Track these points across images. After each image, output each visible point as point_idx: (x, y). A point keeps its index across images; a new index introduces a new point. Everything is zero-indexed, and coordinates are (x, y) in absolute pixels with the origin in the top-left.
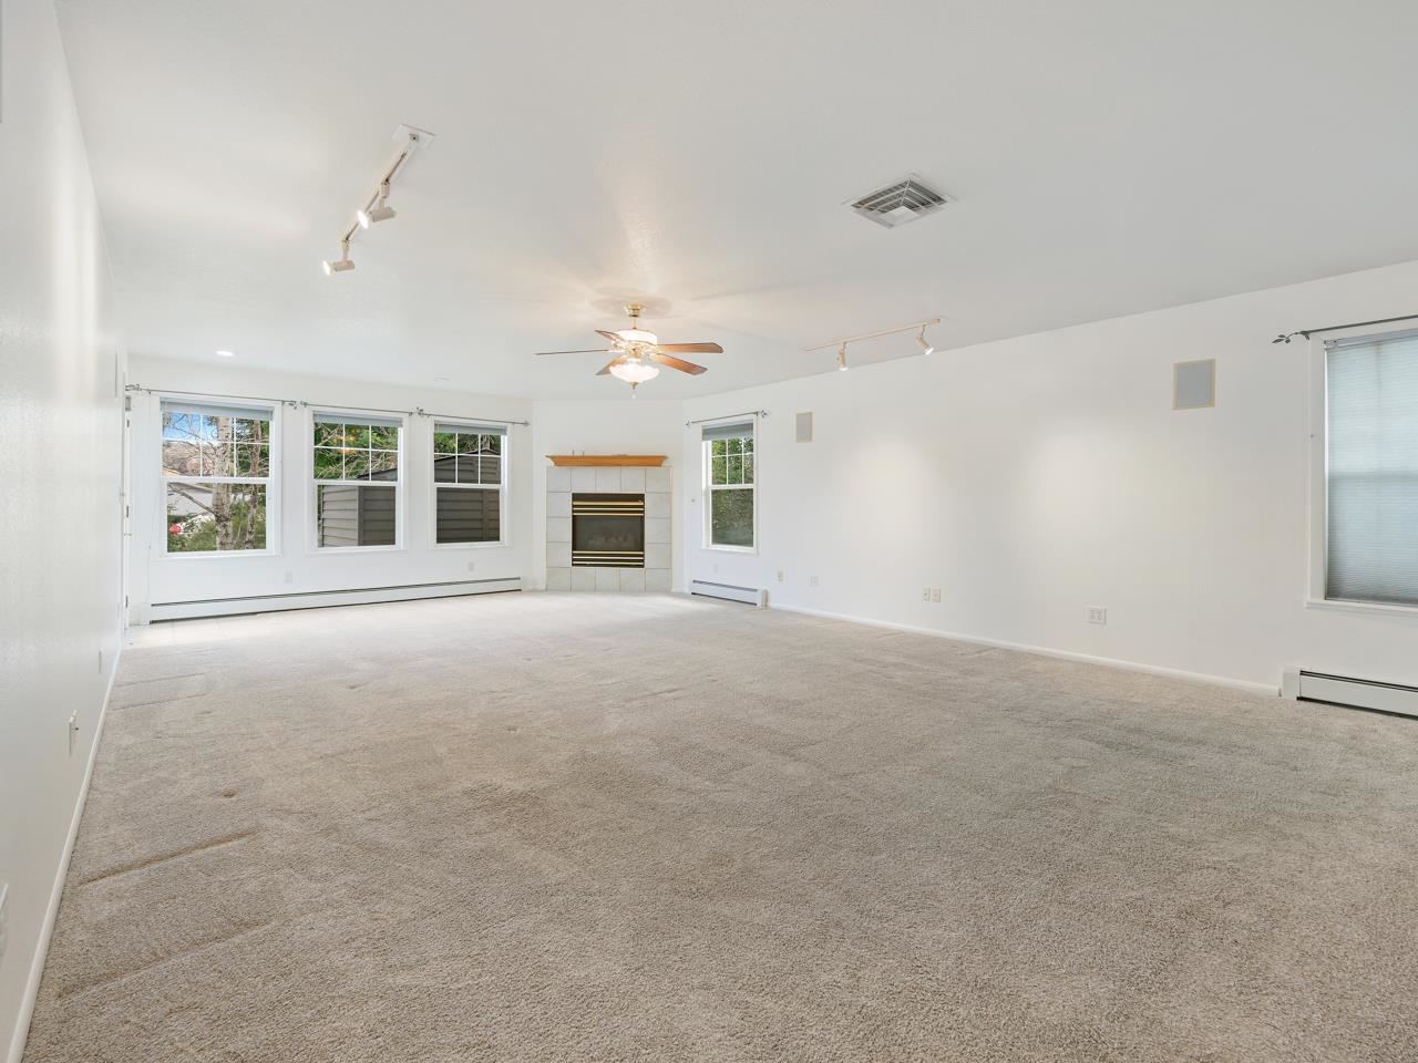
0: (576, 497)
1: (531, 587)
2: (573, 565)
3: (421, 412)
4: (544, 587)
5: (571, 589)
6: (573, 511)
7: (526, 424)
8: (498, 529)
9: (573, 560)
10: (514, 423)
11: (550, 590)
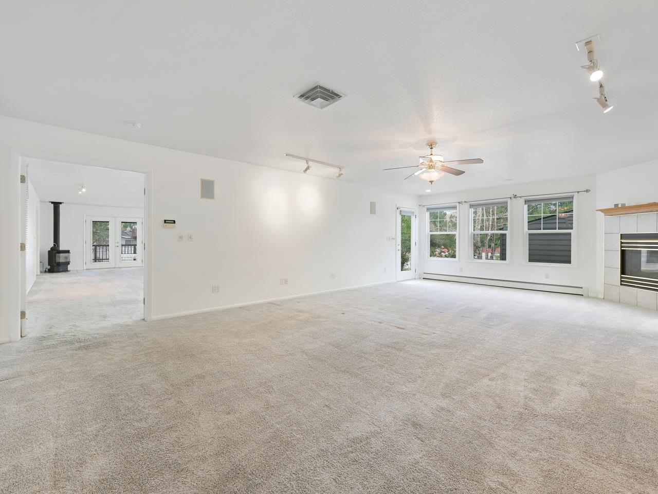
0: (622, 236)
1: (594, 295)
2: (621, 284)
3: (515, 196)
4: (602, 297)
5: (618, 302)
6: (621, 247)
7: (587, 191)
8: (570, 256)
9: (621, 281)
10: (578, 192)
11: (606, 300)
